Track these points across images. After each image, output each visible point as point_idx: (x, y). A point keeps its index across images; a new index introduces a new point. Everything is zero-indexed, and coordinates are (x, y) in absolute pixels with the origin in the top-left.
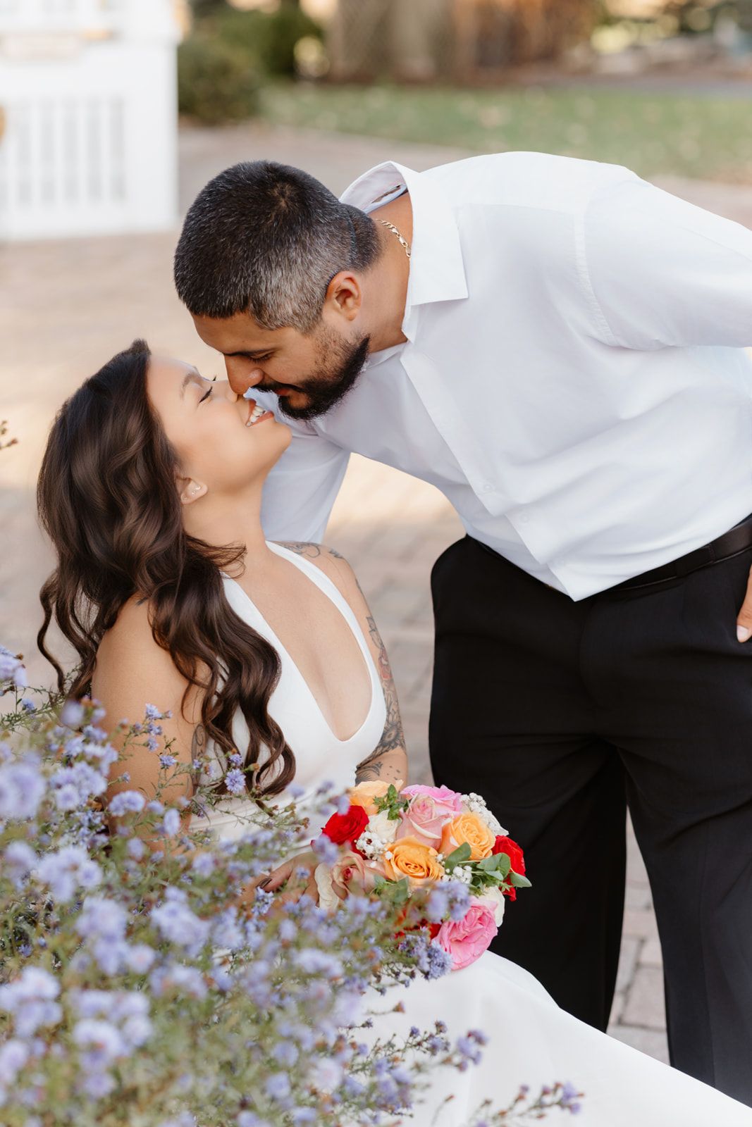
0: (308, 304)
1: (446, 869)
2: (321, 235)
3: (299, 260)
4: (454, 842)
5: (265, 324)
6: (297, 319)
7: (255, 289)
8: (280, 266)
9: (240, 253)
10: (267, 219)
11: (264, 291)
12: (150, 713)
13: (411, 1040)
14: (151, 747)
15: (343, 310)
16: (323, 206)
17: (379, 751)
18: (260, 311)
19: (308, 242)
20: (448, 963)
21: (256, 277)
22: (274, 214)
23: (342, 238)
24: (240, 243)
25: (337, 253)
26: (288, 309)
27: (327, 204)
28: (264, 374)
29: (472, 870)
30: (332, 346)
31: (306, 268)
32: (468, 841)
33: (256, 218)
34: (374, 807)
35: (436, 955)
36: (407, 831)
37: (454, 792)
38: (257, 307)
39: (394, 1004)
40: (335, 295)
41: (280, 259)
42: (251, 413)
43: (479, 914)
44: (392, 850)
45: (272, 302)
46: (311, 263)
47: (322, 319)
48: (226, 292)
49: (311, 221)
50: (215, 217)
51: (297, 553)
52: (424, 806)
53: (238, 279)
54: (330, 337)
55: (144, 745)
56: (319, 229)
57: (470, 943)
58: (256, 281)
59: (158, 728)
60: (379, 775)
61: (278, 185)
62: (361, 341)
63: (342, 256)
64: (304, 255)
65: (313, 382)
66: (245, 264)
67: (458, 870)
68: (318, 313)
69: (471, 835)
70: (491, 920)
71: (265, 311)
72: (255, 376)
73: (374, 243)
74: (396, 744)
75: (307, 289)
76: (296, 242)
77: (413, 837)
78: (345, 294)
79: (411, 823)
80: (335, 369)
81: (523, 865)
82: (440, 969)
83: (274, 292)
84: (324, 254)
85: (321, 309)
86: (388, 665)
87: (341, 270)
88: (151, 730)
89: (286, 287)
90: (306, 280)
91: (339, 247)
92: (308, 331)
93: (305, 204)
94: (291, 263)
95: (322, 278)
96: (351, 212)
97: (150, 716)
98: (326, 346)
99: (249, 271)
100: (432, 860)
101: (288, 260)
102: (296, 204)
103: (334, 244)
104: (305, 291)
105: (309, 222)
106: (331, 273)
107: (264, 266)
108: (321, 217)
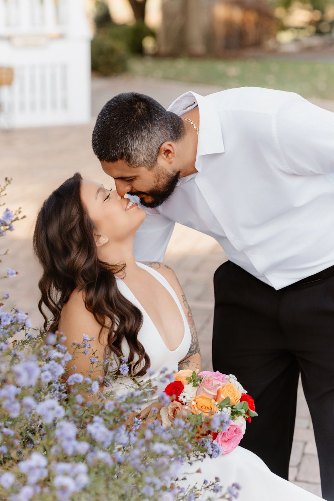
0: (151, 156)
1: (219, 409)
2: (156, 125)
3: (146, 137)
4: (223, 397)
5: (131, 165)
6: (146, 163)
7: (126, 149)
8: (138, 139)
9: (120, 133)
10: (133, 118)
11: (130, 150)
12: (85, 339)
13: (204, 485)
14: (86, 354)
15: (167, 159)
16: (158, 112)
17: (188, 355)
18: (129, 159)
19: (150, 128)
20: (220, 451)
21: (127, 144)
22: (135, 116)
23: (166, 127)
24: (120, 129)
25: (164, 133)
26: (142, 158)
27: (159, 111)
28: (132, 188)
29: (231, 409)
30: (162, 175)
31: (149, 140)
32: (229, 396)
33: (127, 117)
34: (186, 381)
35: (215, 447)
36: (201, 392)
37: (222, 374)
38: (127, 157)
39: (197, 469)
40: (163, 152)
41: (138, 136)
42: (127, 204)
43: (235, 429)
44: (195, 401)
45: (134, 155)
46: (152, 138)
47: (157, 163)
48: (114, 150)
49: (152, 119)
50: (109, 117)
51: (150, 267)
52: (209, 380)
53: (119, 144)
54: (161, 171)
55: (83, 353)
56: (156, 123)
57: (231, 442)
58: (127, 146)
59: (89, 345)
60: (188, 366)
61: (138, 103)
62: (176, 173)
63: (166, 135)
64: (149, 134)
65: (154, 191)
66: (122, 138)
67: (225, 409)
68: (155, 160)
69: (230, 393)
70: (240, 432)
71: (131, 159)
72: (128, 188)
73: (182, 129)
74: (196, 352)
75: (150, 150)
76: (145, 128)
77: (204, 395)
78: (168, 152)
79: (203, 388)
80: (163, 185)
81: (254, 406)
82: (217, 453)
83: (135, 151)
84: (158, 134)
85: (157, 159)
86: (192, 316)
87: (166, 141)
88: (86, 346)
89: (140, 149)
90: (149, 145)
91: (165, 131)
92: (150, 168)
93: (150, 112)
94: (143, 137)
95: (157, 144)
96: (171, 115)
97: (85, 340)
98: (159, 175)
99: (124, 141)
100: (213, 405)
101: (141, 136)
102: (146, 111)
103: (162, 129)
104: (149, 150)
105: (151, 119)
106: (161, 142)
107: (130, 139)
108: (157, 117)
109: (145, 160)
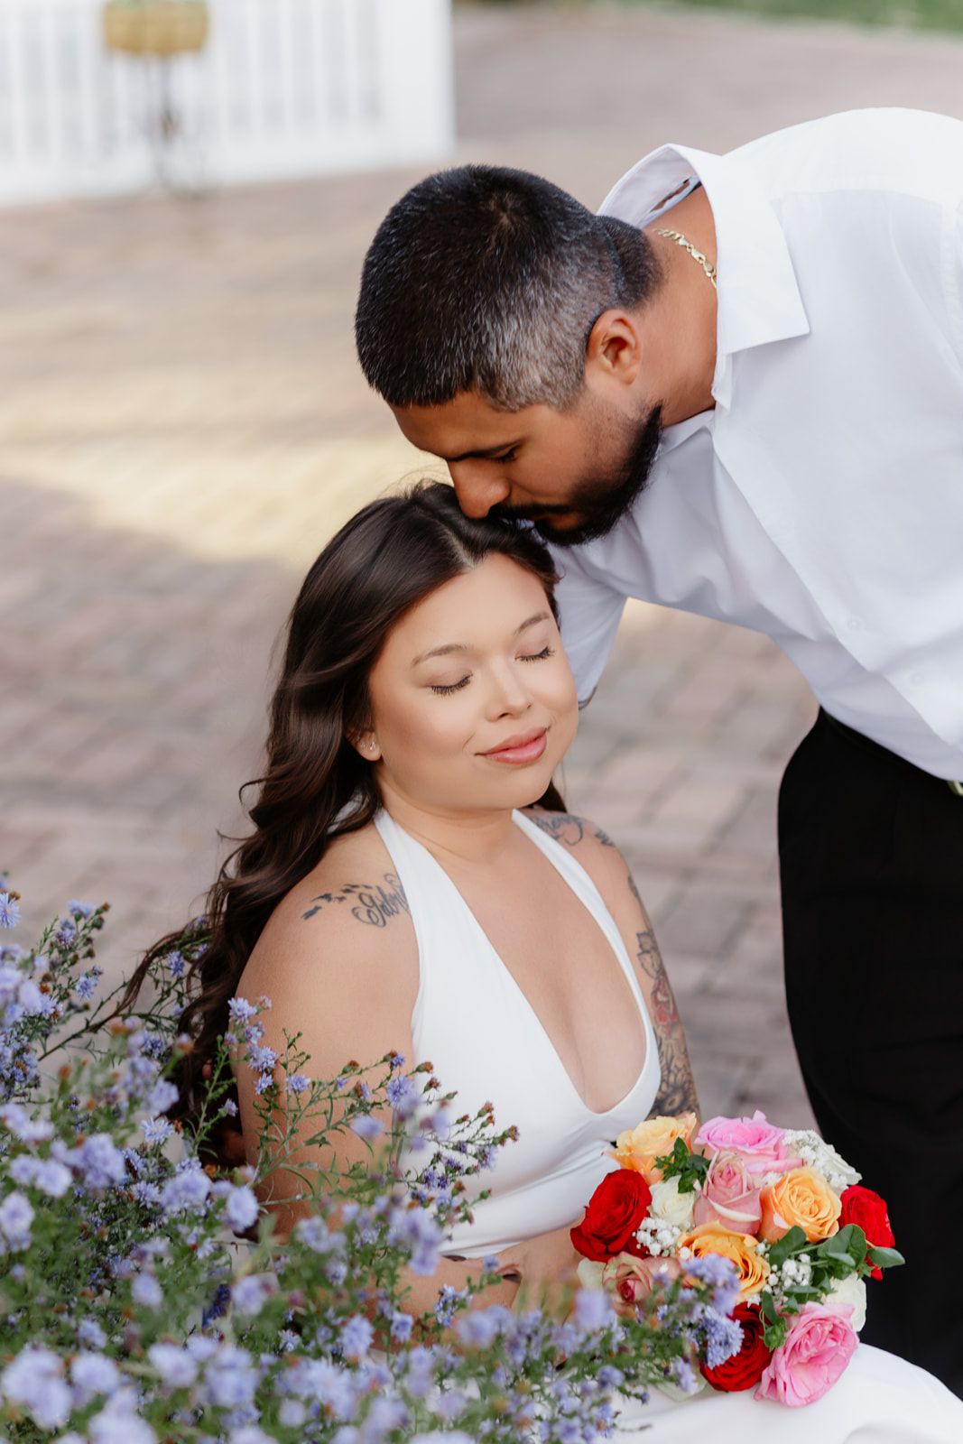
0: (562, 365)
1: (771, 1265)
2: (568, 260)
3: (541, 301)
4: (780, 1222)
5: (503, 403)
6: (548, 389)
7: (481, 352)
8: (514, 313)
10: (486, 246)
11: (495, 354)
15: (616, 370)
16: (565, 216)
18: (493, 385)
19: (550, 273)
21: (480, 336)
22: (494, 238)
23: (600, 261)
25: (595, 285)
26: (535, 376)
27: (569, 213)
28: (511, 485)
30: (606, 427)
31: (553, 311)
32: (801, 1223)
33: (470, 247)
34: (657, 1172)
38: (488, 380)
40: (601, 349)
41: (512, 303)
45: (509, 368)
46: (559, 303)
47: (585, 387)
48: (439, 365)
50: (406, 256)
54: (601, 414)
58: (480, 340)
61: (494, 195)
62: (647, 412)
63: (603, 289)
64: (547, 292)
66: (462, 317)
67: (790, 1266)
68: (578, 378)
71: (500, 385)
72: (498, 491)
73: (650, 264)
75: (558, 343)
76: (533, 274)
78: (616, 344)
83: (510, 354)
84: (576, 287)
85: (582, 373)
87: (603, 310)
89: (526, 344)
90: (554, 329)
91: (596, 276)
92: (567, 406)
93: (538, 217)
94: (530, 306)
95: (579, 324)
96: (609, 224)
98: (597, 428)
99: (469, 327)
101: (525, 302)
102: (526, 218)
103: (589, 272)
104: (555, 346)
105: (548, 241)
106: (592, 315)
107: (490, 315)
108: (564, 233)
109: (544, 380)
